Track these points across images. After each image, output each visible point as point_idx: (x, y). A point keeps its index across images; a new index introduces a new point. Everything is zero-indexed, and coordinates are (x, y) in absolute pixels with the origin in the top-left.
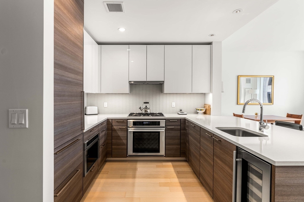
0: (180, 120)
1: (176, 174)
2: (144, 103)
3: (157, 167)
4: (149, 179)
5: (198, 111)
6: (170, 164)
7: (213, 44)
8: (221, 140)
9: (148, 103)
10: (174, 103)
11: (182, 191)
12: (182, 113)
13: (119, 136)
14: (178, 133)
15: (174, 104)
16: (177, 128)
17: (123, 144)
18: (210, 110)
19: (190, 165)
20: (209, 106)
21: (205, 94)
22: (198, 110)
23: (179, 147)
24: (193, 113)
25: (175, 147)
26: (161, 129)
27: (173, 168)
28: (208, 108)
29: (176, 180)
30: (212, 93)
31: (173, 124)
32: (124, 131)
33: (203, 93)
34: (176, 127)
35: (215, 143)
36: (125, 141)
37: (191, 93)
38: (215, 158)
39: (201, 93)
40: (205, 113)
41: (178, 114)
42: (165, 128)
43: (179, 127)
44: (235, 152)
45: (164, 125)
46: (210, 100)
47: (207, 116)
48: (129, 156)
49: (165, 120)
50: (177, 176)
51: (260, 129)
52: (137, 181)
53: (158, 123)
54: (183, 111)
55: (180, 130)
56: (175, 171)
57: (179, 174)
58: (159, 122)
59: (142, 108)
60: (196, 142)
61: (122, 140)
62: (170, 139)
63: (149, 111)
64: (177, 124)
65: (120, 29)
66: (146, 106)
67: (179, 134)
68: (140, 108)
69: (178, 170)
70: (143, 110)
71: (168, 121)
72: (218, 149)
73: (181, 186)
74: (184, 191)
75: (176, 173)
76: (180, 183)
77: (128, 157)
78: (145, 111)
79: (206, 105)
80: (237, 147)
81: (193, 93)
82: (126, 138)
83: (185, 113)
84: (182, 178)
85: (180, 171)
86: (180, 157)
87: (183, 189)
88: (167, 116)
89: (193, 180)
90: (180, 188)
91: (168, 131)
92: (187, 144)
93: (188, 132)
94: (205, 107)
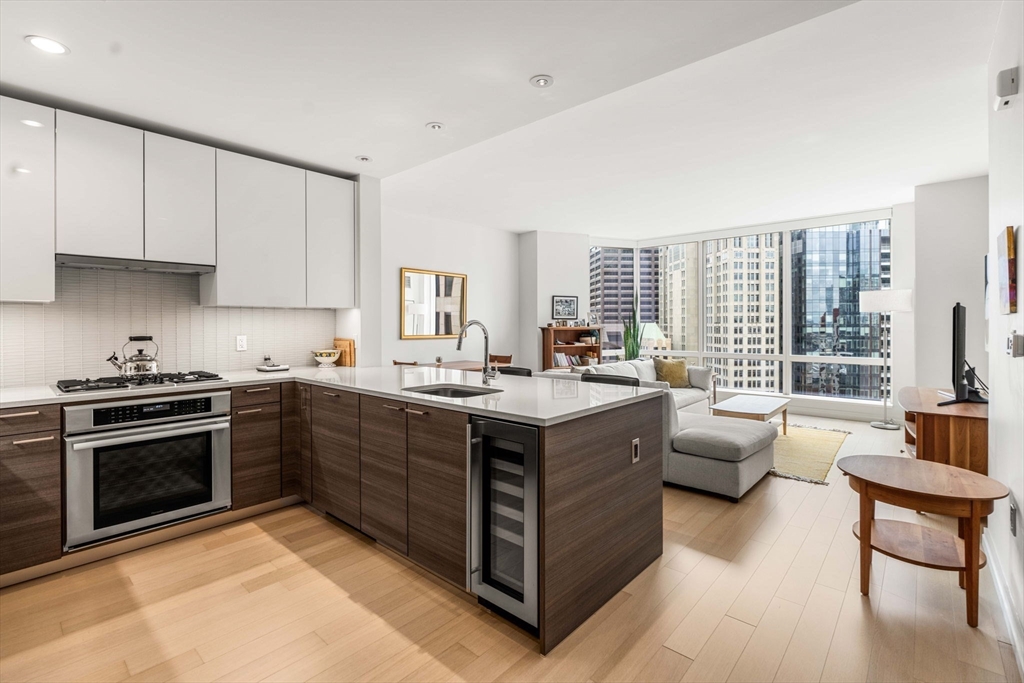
0: (279, 387)
1: (285, 545)
2: (132, 339)
3: (208, 547)
4: (198, 590)
5: (319, 359)
6: (251, 526)
7: (361, 179)
8: (430, 411)
9: (150, 339)
10: (244, 338)
11: (321, 575)
12: (274, 366)
13: (16, 481)
14: (273, 428)
15: (243, 342)
16: (270, 411)
17: (45, 508)
18: (353, 355)
19: (313, 512)
20: (352, 344)
21: (335, 311)
22: (321, 355)
23: (278, 466)
24: (303, 366)
25: (265, 469)
26: (215, 423)
27: (265, 534)
28: (348, 350)
29: (292, 558)
30: (359, 307)
31: (255, 402)
32: (46, 452)
33: (329, 309)
34: (268, 409)
35: (412, 422)
36: (51, 496)
37: (304, 306)
38: (412, 458)
39: (326, 309)
40: (339, 363)
41: (259, 370)
42: (229, 418)
43: (276, 408)
44: (469, 426)
45: (227, 409)
46: (352, 326)
47: (345, 371)
48: (70, 548)
49: (229, 393)
50: (288, 547)
51: (484, 382)
52: (151, 613)
53: (206, 404)
54: (274, 360)
55: (281, 414)
56: (276, 539)
57: (292, 542)
58: (208, 400)
59: (121, 360)
60: (344, 437)
61: (33, 492)
62: (248, 450)
63: (154, 369)
64: (271, 400)
65: (35, 41)
66: (140, 351)
67: (276, 430)
68: (113, 358)
69: (285, 534)
70: (129, 364)
71: (240, 393)
72: (421, 435)
73: (314, 566)
74: (327, 574)
75: (281, 542)
76: (306, 560)
77: (67, 553)
78: (138, 368)
79: (340, 340)
80: (470, 415)
81: (309, 306)
82: (59, 479)
83: (281, 367)
84: (307, 547)
85: (292, 534)
86: (282, 496)
87: (321, 572)
88: (233, 377)
89: (340, 541)
90: (313, 572)
91: (241, 426)
92: (307, 453)
93: (309, 419)
94: (335, 347)
